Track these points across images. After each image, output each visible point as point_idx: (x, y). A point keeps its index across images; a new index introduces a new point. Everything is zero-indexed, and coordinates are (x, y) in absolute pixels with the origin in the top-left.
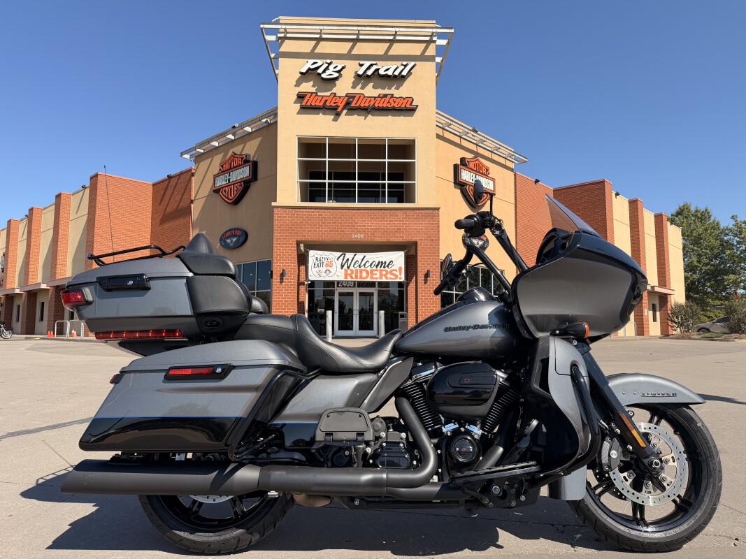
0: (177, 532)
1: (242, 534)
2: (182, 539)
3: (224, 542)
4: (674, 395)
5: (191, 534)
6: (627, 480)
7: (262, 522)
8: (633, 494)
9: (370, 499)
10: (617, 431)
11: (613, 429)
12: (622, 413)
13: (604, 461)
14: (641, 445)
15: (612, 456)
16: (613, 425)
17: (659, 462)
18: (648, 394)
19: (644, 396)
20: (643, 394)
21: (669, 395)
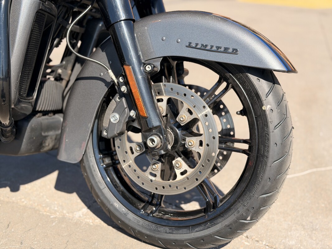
4: (235, 51)
8: (135, 170)
10: (124, 89)
11: (119, 86)
12: (129, 65)
13: (105, 124)
14: (141, 113)
15: (112, 120)
16: (121, 80)
17: (156, 139)
18: (197, 44)
19: (189, 46)
20: (190, 43)
21: (226, 50)
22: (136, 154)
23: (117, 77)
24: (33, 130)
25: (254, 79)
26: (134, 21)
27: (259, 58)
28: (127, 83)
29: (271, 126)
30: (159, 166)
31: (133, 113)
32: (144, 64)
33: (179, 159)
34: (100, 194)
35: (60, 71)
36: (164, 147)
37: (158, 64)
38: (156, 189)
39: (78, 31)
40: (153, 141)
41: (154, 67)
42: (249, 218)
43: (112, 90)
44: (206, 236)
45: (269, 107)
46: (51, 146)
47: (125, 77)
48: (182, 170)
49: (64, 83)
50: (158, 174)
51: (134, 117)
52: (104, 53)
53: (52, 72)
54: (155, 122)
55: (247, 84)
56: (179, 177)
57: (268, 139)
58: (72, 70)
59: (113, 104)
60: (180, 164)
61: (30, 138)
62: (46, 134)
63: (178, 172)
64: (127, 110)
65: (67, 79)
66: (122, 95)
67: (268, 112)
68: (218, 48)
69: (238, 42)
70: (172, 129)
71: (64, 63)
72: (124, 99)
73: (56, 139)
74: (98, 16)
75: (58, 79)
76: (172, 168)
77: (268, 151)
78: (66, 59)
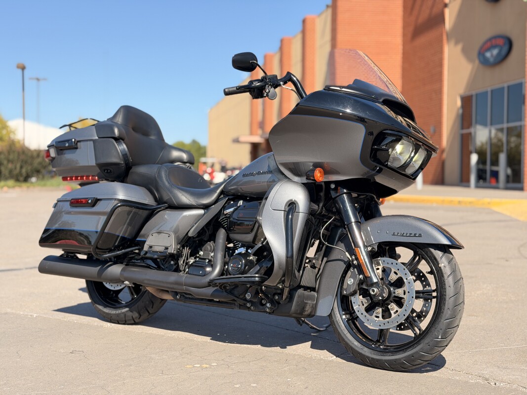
0: (98, 306)
1: (126, 311)
2: (100, 310)
3: (118, 315)
4: (420, 236)
5: (105, 307)
6: (363, 305)
7: (136, 305)
8: (366, 316)
9: (187, 296)
10: (355, 262)
11: (353, 261)
12: (358, 247)
13: (345, 286)
14: (366, 275)
15: (349, 283)
16: (353, 257)
17: (376, 290)
18: (398, 233)
19: (394, 235)
20: (394, 233)
21: (415, 236)
22: (366, 305)
23: (351, 257)
24: (299, 296)
25: (432, 250)
26: (360, 223)
27: (435, 238)
28: (357, 259)
29: (446, 276)
30: (380, 310)
31: (361, 276)
32: (367, 246)
33: (392, 304)
34: (344, 337)
35: (314, 261)
36: (381, 295)
37: (376, 247)
38: (380, 326)
39: (326, 234)
40: (373, 291)
41: (373, 248)
42: (440, 337)
43: (349, 265)
44: (414, 353)
45: (443, 264)
46: (309, 311)
47: (355, 255)
48: (395, 311)
49: (317, 269)
50: (380, 316)
51: (362, 279)
52: (343, 244)
53: (310, 261)
54: (375, 280)
55: (429, 253)
56: (393, 315)
57: (445, 284)
58: (322, 261)
59: (349, 273)
60: (393, 307)
61: (297, 302)
62: (306, 302)
63: (392, 312)
64: (358, 276)
65: (319, 267)
66: (355, 267)
67: (442, 268)
68: (411, 234)
69: (420, 229)
70: (386, 286)
71: (317, 256)
72: (356, 269)
73: (312, 307)
74: (339, 224)
75: (313, 267)
76: (388, 310)
77: (445, 292)
78: (318, 253)
